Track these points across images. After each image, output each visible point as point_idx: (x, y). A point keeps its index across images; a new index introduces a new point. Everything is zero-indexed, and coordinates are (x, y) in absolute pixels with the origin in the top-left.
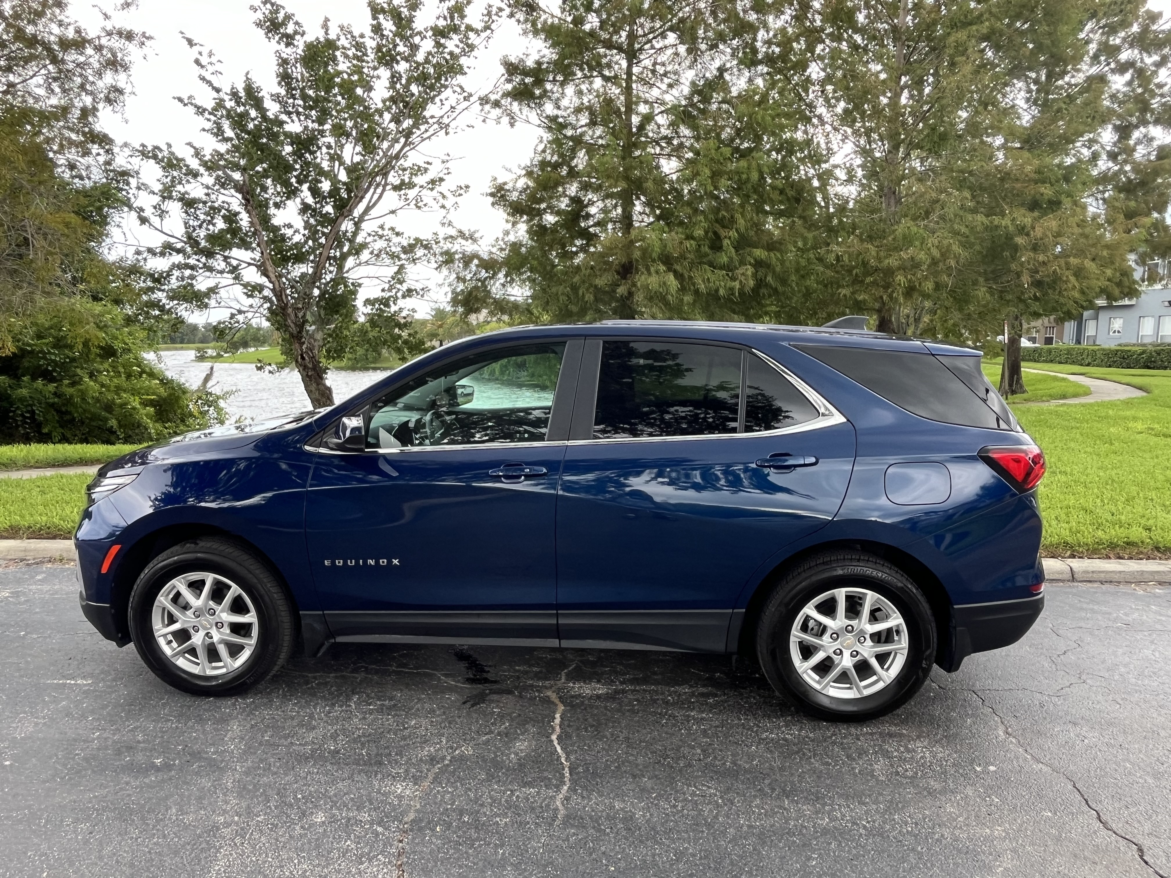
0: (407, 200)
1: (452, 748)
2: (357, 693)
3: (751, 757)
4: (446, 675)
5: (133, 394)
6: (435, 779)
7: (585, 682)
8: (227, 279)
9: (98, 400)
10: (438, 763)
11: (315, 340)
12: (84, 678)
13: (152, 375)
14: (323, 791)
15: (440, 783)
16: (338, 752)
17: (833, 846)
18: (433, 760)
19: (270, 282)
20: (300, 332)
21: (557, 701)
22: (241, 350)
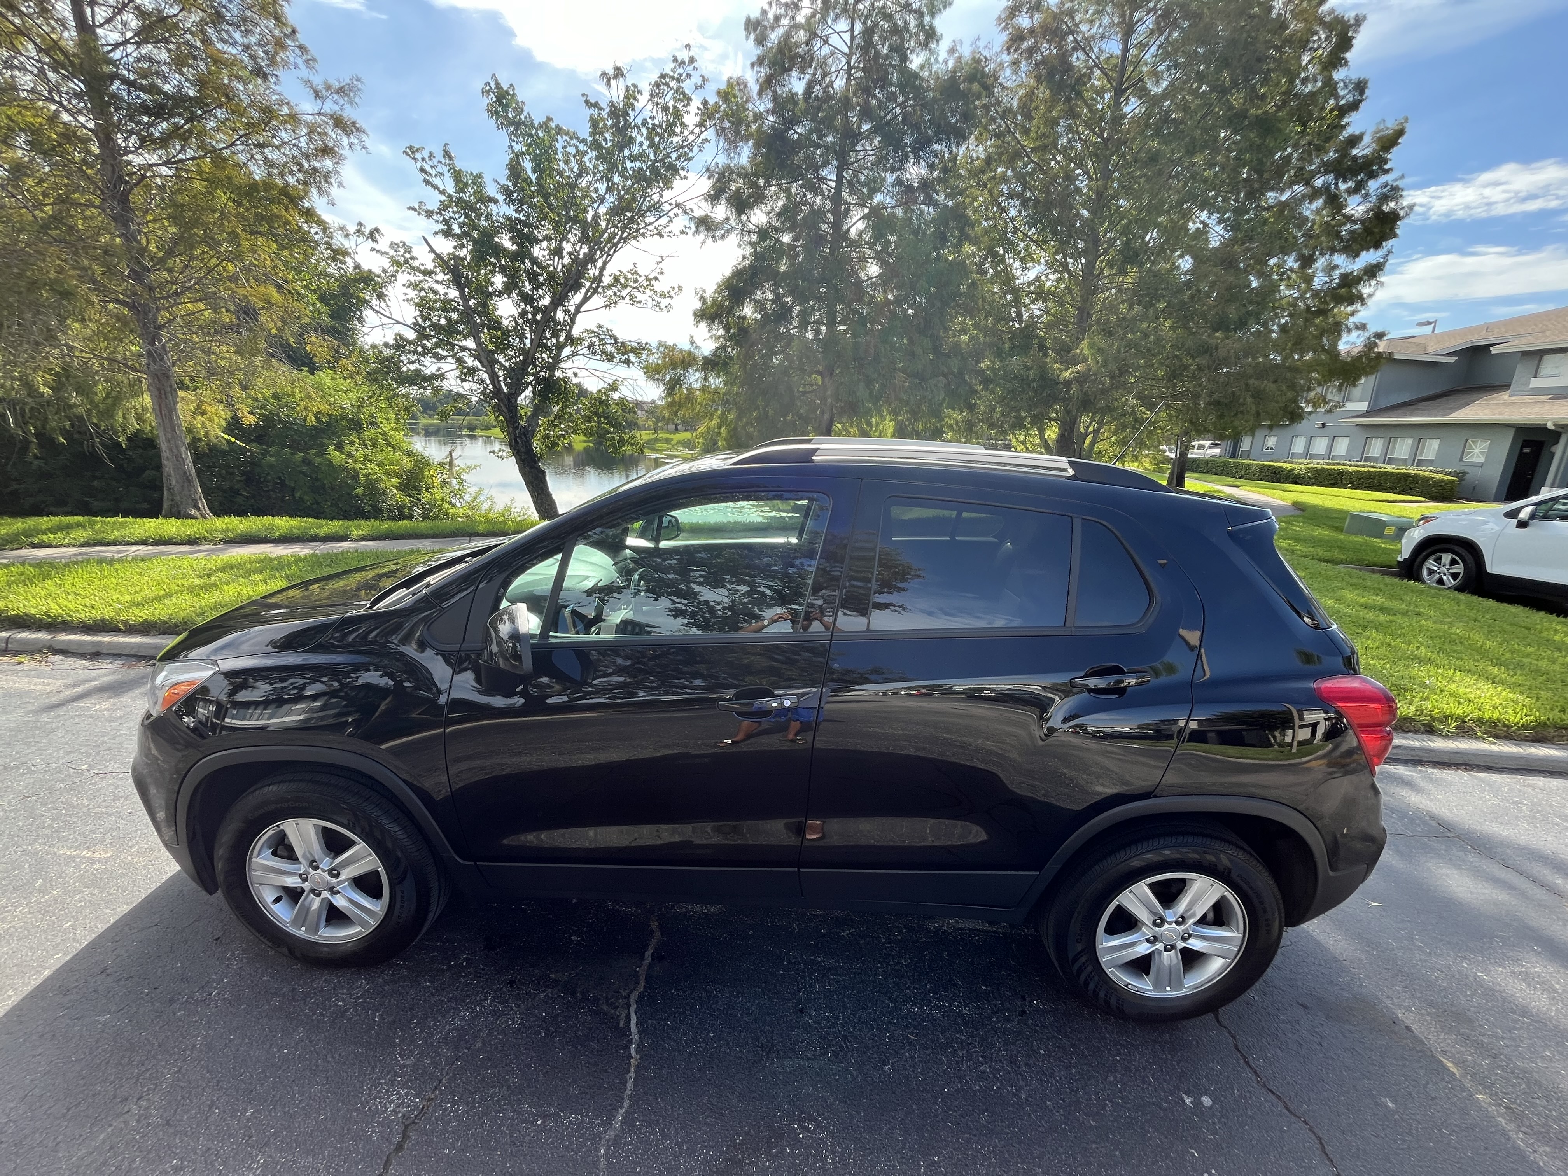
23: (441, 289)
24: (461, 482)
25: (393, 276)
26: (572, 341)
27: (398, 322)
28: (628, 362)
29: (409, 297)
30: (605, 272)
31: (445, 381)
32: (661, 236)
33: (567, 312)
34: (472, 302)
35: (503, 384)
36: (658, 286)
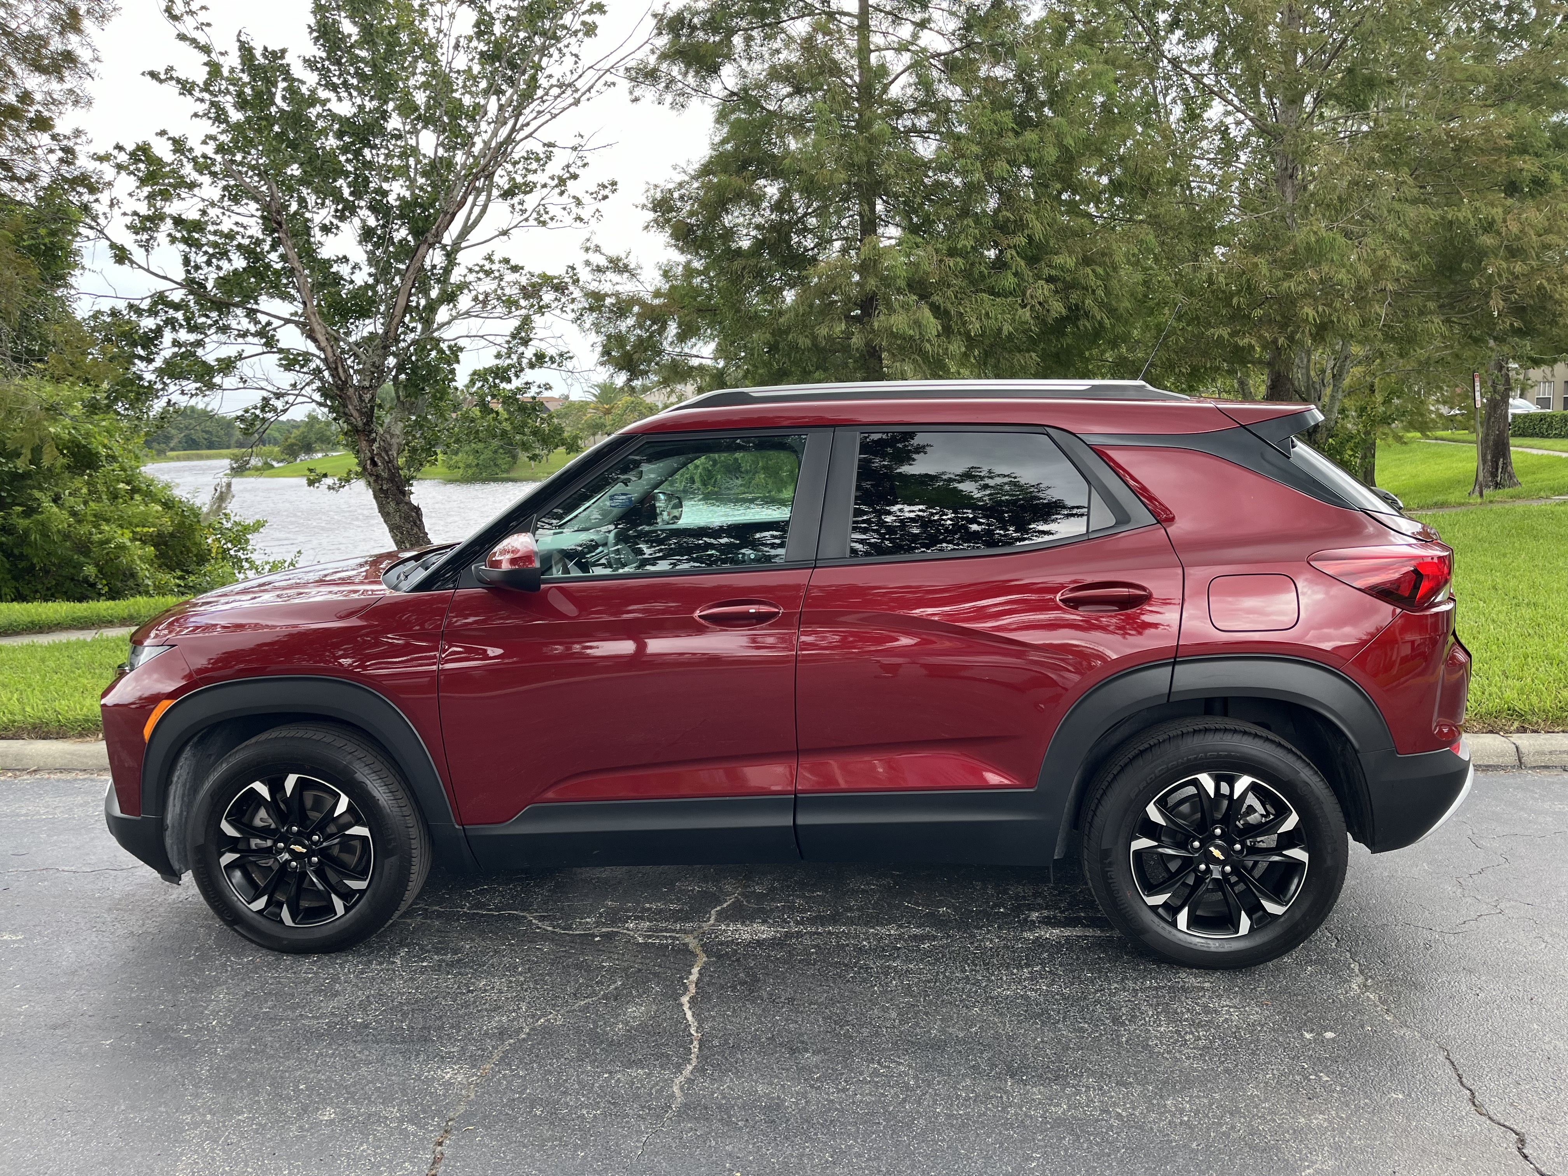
0: (523, 211)
1: (533, 1016)
2: (407, 946)
3: (969, 1022)
4: (542, 919)
5: (121, 526)
6: (502, 1059)
7: (743, 923)
8: (254, 345)
9: (66, 536)
10: (510, 1037)
11: (392, 436)
12: (14, 932)
13: (149, 495)
14: (338, 1078)
15: (509, 1064)
16: (367, 1026)
17: (1066, 1142)
18: (502, 1033)
19: (320, 348)
20: (368, 423)
21: (698, 951)
22: (303, 456)
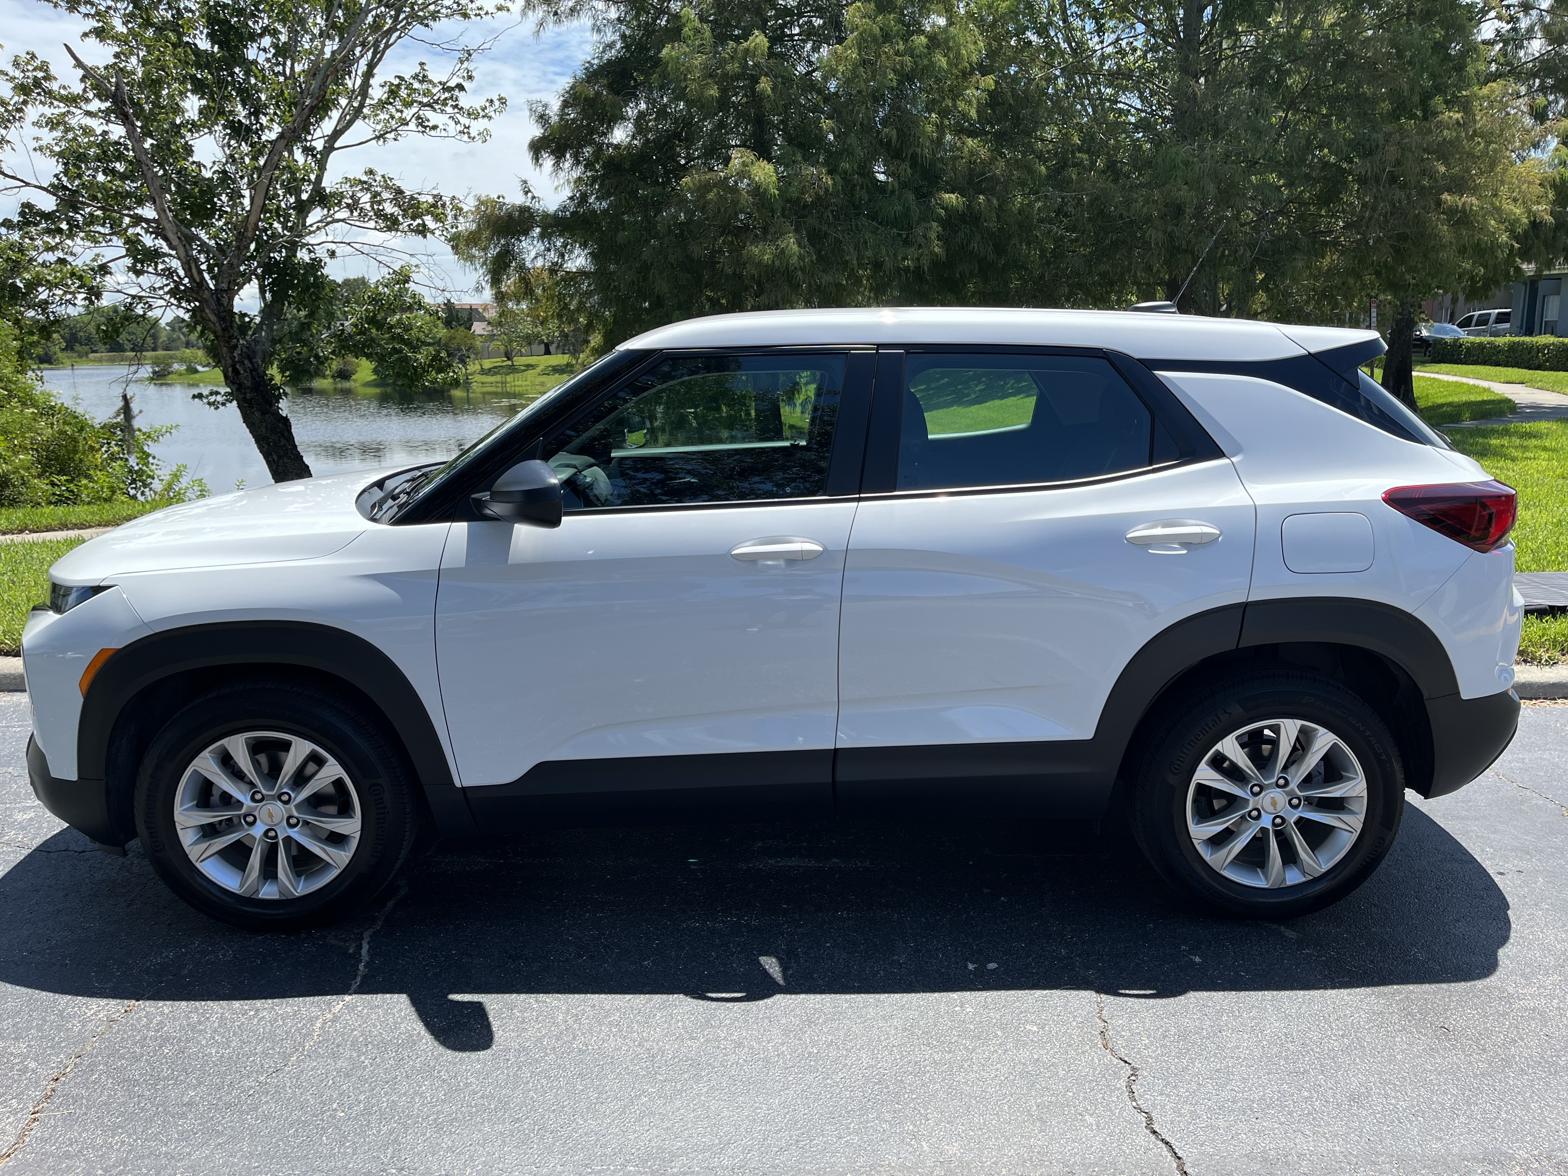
11: (256, 343)
23: (97, 126)
24: (145, 456)
25: (20, 110)
26: (321, 198)
27: (27, 184)
28: (423, 231)
29: (43, 143)
30: (372, 81)
31: (108, 278)
32: (465, 16)
33: (308, 151)
34: (148, 143)
35: (207, 276)
36: (465, 101)
